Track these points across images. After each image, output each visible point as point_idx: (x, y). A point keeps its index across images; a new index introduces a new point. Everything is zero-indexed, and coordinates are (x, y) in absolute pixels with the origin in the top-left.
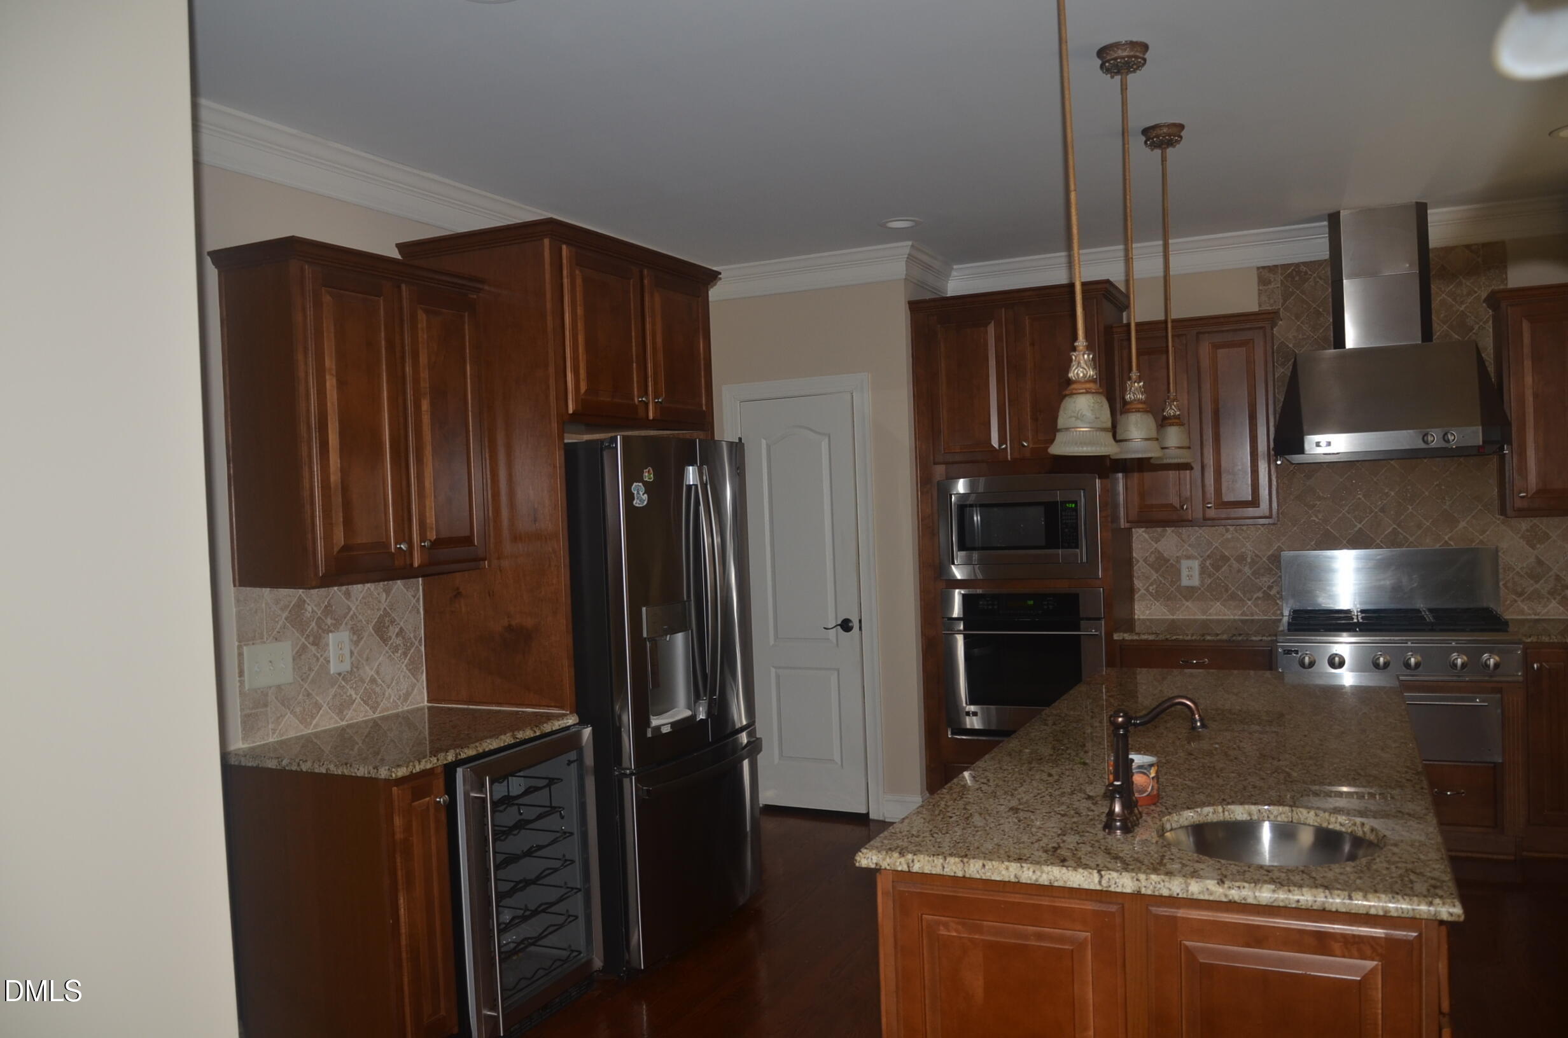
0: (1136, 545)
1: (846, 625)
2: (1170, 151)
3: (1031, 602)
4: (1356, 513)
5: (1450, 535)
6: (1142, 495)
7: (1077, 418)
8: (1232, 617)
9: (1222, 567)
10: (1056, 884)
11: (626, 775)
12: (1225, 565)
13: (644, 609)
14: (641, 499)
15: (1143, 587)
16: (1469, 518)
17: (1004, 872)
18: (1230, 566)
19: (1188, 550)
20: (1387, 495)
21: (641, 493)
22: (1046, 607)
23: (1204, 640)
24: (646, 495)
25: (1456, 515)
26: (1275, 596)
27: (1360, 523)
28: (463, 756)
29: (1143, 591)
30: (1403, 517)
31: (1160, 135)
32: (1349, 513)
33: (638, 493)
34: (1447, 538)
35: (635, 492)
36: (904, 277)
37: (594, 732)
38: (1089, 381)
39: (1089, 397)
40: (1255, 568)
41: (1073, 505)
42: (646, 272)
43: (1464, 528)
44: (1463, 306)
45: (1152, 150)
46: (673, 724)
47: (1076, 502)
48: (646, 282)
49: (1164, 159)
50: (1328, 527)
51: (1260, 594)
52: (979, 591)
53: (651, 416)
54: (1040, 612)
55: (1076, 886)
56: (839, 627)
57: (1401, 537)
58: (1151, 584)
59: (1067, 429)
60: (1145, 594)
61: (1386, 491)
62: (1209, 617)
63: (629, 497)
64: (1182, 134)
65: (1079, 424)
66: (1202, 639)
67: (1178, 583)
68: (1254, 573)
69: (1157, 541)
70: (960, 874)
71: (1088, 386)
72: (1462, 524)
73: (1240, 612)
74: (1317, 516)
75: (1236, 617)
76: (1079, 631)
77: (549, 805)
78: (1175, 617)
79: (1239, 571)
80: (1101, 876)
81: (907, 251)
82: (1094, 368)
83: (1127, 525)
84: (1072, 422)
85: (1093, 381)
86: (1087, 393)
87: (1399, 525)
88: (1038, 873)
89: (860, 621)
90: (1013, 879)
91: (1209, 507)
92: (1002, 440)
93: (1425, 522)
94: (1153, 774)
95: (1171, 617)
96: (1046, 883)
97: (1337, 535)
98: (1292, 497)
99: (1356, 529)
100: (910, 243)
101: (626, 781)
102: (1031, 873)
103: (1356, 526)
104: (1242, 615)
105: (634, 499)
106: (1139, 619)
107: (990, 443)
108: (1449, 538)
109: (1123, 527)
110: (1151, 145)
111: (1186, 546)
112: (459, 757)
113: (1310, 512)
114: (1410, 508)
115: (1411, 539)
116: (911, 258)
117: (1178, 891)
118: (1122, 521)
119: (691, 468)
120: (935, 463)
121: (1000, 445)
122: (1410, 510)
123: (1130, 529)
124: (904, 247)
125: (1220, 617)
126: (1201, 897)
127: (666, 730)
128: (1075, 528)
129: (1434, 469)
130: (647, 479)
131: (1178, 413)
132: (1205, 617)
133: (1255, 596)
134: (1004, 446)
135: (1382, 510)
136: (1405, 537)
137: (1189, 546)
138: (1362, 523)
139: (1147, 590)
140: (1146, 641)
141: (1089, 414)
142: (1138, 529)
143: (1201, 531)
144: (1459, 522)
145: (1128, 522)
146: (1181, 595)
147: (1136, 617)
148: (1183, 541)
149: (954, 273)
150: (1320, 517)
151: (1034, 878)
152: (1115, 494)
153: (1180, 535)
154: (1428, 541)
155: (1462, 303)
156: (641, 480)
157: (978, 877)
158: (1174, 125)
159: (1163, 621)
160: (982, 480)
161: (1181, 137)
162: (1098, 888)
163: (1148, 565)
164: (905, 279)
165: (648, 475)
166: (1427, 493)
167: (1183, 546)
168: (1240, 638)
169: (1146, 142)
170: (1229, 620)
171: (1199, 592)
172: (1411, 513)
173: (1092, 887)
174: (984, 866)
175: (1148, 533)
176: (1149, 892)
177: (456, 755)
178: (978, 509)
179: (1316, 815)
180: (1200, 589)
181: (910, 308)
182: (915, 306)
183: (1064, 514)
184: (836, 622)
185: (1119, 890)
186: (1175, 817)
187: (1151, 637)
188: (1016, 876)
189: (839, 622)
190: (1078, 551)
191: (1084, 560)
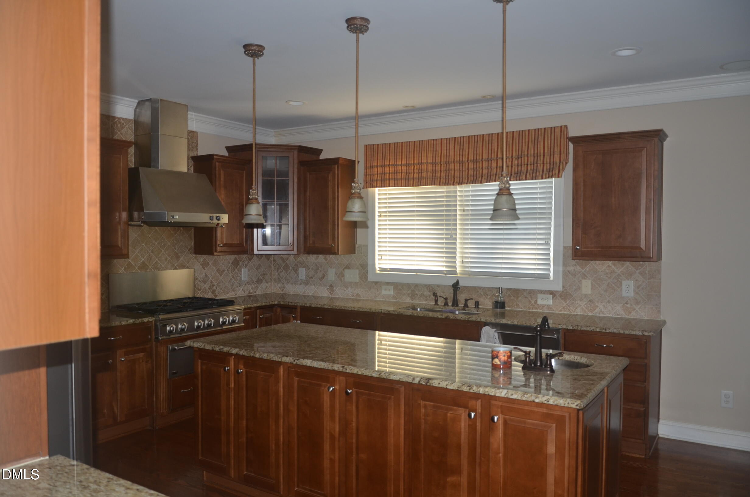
4: (142, 253)
16: (184, 256)
20: (154, 244)
25: (179, 254)
30: (160, 255)
32: (139, 253)
34: (176, 265)
43: (182, 260)
61: (154, 242)
72: (182, 259)
87: (158, 259)
93: (168, 257)
97: (134, 264)
99: (141, 261)
103: (142, 259)
114: (163, 250)
115: (163, 266)
122: (163, 252)
135: (152, 252)
138: (144, 258)
144: (180, 258)
166: (169, 244)
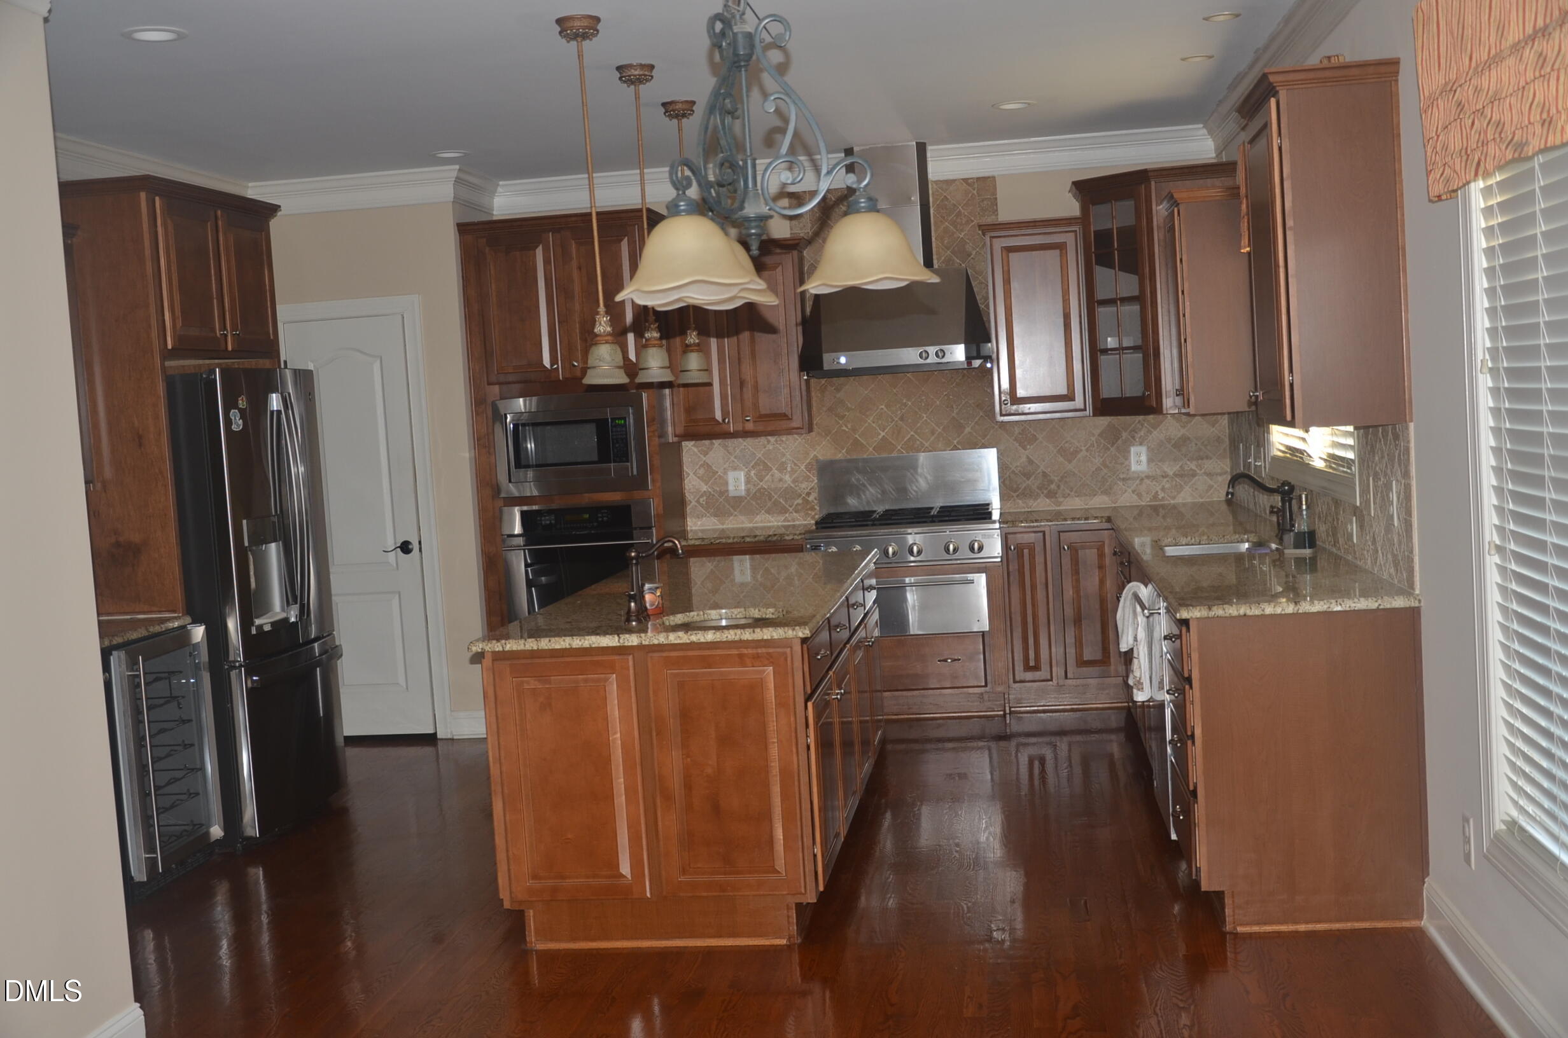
0: (686, 459)
1: (405, 548)
2: (684, 120)
3: (587, 516)
4: (880, 422)
5: (958, 439)
6: (689, 410)
7: (600, 360)
8: (776, 523)
9: (765, 476)
10: (593, 646)
11: (235, 668)
12: (768, 474)
13: (245, 522)
14: (238, 425)
15: (694, 499)
16: (973, 424)
17: (562, 643)
18: (772, 475)
19: (733, 461)
20: (905, 405)
21: (237, 419)
22: (600, 519)
23: (744, 542)
24: (241, 421)
25: (962, 421)
26: (813, 501)
27: (883, 431)
28: (115, 642)
29: (694, 503)
30: (919, 425)
31: (676, 110)
32: (873, 422)
33: (235, 419)
35: (233, 418)
36: (452, 200)
37: (207, 631)
38: (607, 335)
39: (607, 346)
40: (794, 476)
41: (623, 422)
42: (219, 212)
43: (970, 433)
44: (963, 234)
45: (671, 120)
46: (273, 624)
47: (624, 419)
48: (220, 223)
49: (680, 129)
50: (857, 436)
51: (800, 501)
52: (535, 507)
53: (230, 348)
54: (595, 524)
55: (605, 645)
56: (399, 549)
57: (918, 442)
58: (702, 496)
59: (594, 367)
60: (696, 506)
61: (904, 401)
62: (755, 525)
63: (228, 422)
64: (694, 108)
65: (601, 364)
66: (742, 540)
67: (726, 494)
68: (794, 481)
69: (706, 454)
70: (535, 648)
71: (606, 338)
72: (968, 430)
73: (783, 518)
74: (846, 426)
75: (780, 524)
76: (632, 540)
77: (169, 695)
78: (724, 526)
79: (781, 480)
80: (619, 638)
81: (455, 174)
82: (611, 326)
83: (676, 439)
84: (597, 363)
85: (609, 334)
86: (606, 343)
87: (915, 432)
88: (583, 641)
89: (420, 543)
90: (568, 647)
91: (748, 420)
92: (553, 360)
93: (937, 428)
94: (658, 594)
95: (721, 527)
96: (588, 646)
97: (865, 443)
98: (824, 409)
99: (880, 437)
100: (457, 167)
101: (233, 674)
102: (578, 641)
103: (880, 434)
104: (784, 521)
105: (232, 425)
106: (691, 530)
107: (542, 364)
108: (957, 443)
109: (671, 441)
110: (668, 116)
111: (732, 458)
112: (113, 643)
113: (841, 422)
114: (925, 415)
115: (927, 445)
116: (458, 181)
117: (663, 640)
118: (670, 436)
119: (274, 395)
120: (489, 384)
121: (552, 365)
122: (925, 418)
123: (679, 443)
124: (452, 171)
125: (766, 524)
126: (676, 642)
127: (267, 628)
128: (625, 442)
129: (944, 380)
130: (241, 406)
131: (697, 341)
132: (751, 525)
133: (796, 503)
134: (555, 366)
135: (902, 419)
136: (921, 443)
137: (735, 457)
138: (886, 431)
139: (698, 501)
140: (694, 546)
141: (607, 357)
142: (687, 443)
143: (745, 444)
144: (965, 428)
145: (676, 436)
146: (729, 504)
147: (689, 528)
148: (729, 453)
149: (500, 189)
150: (849, 426)
151: (580, 644)
152: (662, 410)
153: (725, 447)
154: (940, 445)
155: (962, 230)
156: (236, 407)
157: (546, 648)
158: (687, 102)
159: (715, 530)
160: (534, 399)
161: (693, 111)
162: (618, 644)
163: (699, 478)
164: (453, 202)
165: (242, 403)
166: (938, 402)
167: (729, 459)
168: (775, 538)
169: (665, 113)
170: (773, 527)
171: (746, 501)
172: (926, 420)
173: (614, 645)
174: (550, 641)
175: (697, 447)
176: (647, 643)
177: (111, 641)
178: (531, 428)
179: (759, 611)
180: (746, 498)
181: (459, 230)
182: (464, 229)
183: (614, 429)
184: (395, 543)
185: (630, 644)
186: (672, 618)
187: (697, 543)
188: (569, 645)
189: (399, 545)
190: (629, 464)
191: (635, 472)
